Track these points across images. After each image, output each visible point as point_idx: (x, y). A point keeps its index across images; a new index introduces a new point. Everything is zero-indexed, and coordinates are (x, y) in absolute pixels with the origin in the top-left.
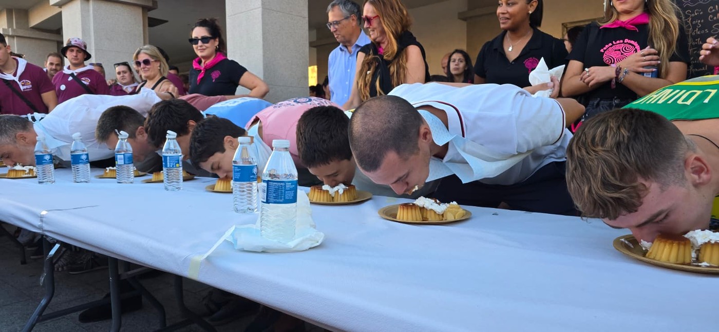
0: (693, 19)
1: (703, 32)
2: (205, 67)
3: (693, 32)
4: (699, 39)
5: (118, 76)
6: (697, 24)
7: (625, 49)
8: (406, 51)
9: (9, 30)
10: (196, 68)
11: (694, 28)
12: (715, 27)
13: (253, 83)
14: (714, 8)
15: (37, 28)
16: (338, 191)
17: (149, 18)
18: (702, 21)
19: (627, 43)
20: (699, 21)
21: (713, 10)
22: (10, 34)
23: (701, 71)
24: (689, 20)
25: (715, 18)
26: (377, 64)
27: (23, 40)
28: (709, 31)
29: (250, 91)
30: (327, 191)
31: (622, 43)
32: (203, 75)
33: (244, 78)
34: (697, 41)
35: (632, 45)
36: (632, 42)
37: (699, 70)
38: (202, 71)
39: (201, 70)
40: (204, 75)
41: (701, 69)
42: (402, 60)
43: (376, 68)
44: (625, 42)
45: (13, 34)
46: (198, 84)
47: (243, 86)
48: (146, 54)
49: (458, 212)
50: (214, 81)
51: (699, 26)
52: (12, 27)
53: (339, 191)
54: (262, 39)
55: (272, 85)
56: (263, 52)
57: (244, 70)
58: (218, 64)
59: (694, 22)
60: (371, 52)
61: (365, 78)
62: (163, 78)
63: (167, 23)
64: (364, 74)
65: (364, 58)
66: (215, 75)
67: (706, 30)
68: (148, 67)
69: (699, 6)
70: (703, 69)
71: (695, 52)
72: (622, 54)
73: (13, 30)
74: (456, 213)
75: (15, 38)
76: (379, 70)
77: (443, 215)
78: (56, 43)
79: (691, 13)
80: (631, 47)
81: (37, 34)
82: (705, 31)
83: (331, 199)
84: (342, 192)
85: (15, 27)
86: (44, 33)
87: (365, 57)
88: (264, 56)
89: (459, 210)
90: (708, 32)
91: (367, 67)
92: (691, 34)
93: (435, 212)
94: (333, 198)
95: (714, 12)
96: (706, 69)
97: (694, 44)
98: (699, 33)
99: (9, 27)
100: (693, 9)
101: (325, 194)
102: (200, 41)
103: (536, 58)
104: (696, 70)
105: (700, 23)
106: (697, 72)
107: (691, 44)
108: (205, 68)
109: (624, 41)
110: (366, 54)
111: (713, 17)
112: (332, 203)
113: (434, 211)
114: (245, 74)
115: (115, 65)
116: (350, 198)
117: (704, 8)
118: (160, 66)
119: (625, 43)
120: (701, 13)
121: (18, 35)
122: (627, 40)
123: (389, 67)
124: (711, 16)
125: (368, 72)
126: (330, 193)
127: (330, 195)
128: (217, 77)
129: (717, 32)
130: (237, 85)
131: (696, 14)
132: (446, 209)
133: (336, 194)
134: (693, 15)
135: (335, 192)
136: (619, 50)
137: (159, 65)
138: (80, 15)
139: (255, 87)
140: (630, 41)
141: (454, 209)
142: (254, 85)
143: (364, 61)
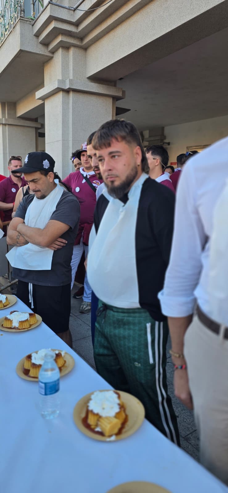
9: (3, 119)
15: (22, 118)
17: (117, 108)
22: (4, 123)
27: (12, 128)
45: (6, 123)
52: (5, 117)
63: (130, 111)
73: (6, 120)
75: (7, 125)
78: (34, 129)
81: (22, 123)
85: (7, 117)
86: (27, 122)
99: (3, 117)
121: (9, 123)
138: (61, 108)
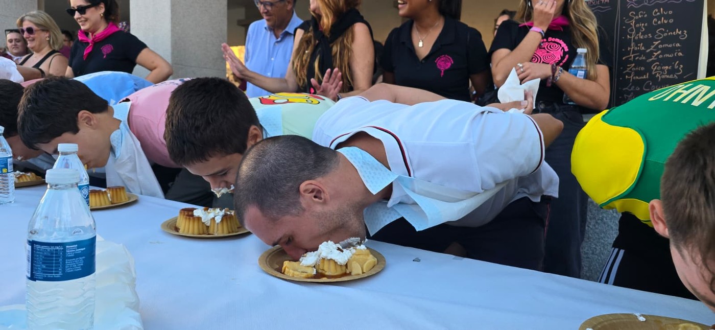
0: (637, 22)
1: (646, 36)
2: (94, 39)
3: (636, 36)
4: (642, 44)
5: (9, 45)
6: (640, 27)
7: (550, 47)
8: (352, 29)
10: (81, 40)
11: (637, 33)
12: (659, 32)
13: (153, 62)
14: (659, 11)
16: (214, 218)
18: (646, 25)
19: (551, 41)
20: (643, 25)
21: (658, 14)
23: (642, 79)
24: (632, 22)
25: (659, 22)
26: (317, 42)
28: (653, 35)
29: (150, 72)
30: (199, 218)
31: (546, 42)
32: (90, 50)
33: (143, 56)
34: (640, 47)
35: (558, 43)
36: (557, 40)
37: (640, 78)
38: (90, 44)
39: (88, 43)
40: (93, 49)
41: (642, 77)
42: (347, 40)
43: (316, 47)
44: (549, 40)
46: (84, 59)
47: (140, 64)
48: (31, 21)
49: (367, 260)
50: (105, 57)
51: (642, 29)
53: (216, 218)
54: (170, 11)
55: (182, 65)
56: (172, 27)
57: (143, 46)
58: (110, 36)
59: (637, 26)
60: (311, 28)
61: (302, 57)
62: (53, 52)
64: (301, 52)
65: (303, 36)
66: (106, 49)
67: (650, 35)
68: (31, 36)
69: (644, 8)
70: (645, 77)
71: (637, 58)
72: (548, 52)
74: (365, 262)
76: (320, 49)
77: (346, 265)
79: (635, 15)
80: (556, 45)
82: (648, 36)
83: (205, 228)
84: (220, 220)
87: (304, 34)
88: (172, 31)
89: (368, 258)
90: (651, 37)
91: (305, 44)
92: (634, 38)
93: (336, 263)
94: (208, 227)
95: (658, 16)
96: (647, 77)
97: (636, 48)
98: (642, 37)
100: (637, 11)
101: (196, 224)
102: (77, 12)
103: (448, 55)
104: (637, 78)
105: (644, 26)
106: (638, 79)
107: (633, 49)
108: (93, 41)
109: (547, 39)
110: (305, 31)
111: (658, 21)
112: (205, 235)
113: (334, 261)
114: (144, 52)
115: (6, 31)
116: (232, 228)
117: (648, 10)
118: (49, 37)
119: (549, 42)
120: (646, 16)
122: (551, 38)
123: (331, 45)
124: (655, 20)
125: (307, 52)
126: (203, 220)
127: (203, 223)
128: (108, 52)
129: (661, 38)
130: (135, 64)
131: (640, 16)
132: (351, 257)
133: (212, 222)
134: (637, 17)
135: (211, 219)
136: (544, 48)
137: (47, 35)
139: (155, 68)
140: (553, 40)
141: (361, 257)
142: (154, 65)
143: (302, 39)
